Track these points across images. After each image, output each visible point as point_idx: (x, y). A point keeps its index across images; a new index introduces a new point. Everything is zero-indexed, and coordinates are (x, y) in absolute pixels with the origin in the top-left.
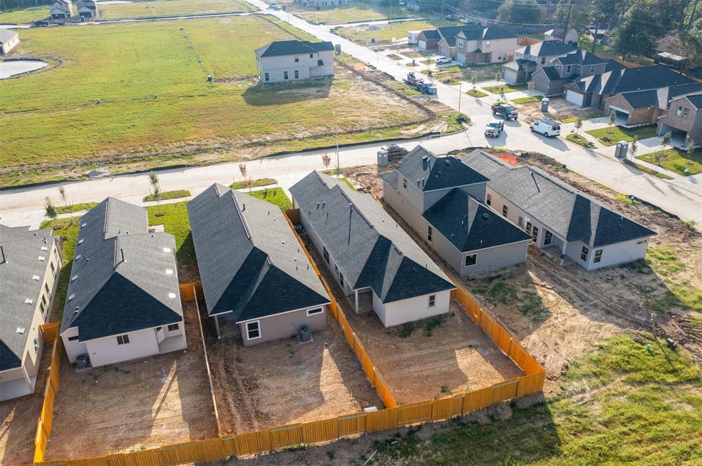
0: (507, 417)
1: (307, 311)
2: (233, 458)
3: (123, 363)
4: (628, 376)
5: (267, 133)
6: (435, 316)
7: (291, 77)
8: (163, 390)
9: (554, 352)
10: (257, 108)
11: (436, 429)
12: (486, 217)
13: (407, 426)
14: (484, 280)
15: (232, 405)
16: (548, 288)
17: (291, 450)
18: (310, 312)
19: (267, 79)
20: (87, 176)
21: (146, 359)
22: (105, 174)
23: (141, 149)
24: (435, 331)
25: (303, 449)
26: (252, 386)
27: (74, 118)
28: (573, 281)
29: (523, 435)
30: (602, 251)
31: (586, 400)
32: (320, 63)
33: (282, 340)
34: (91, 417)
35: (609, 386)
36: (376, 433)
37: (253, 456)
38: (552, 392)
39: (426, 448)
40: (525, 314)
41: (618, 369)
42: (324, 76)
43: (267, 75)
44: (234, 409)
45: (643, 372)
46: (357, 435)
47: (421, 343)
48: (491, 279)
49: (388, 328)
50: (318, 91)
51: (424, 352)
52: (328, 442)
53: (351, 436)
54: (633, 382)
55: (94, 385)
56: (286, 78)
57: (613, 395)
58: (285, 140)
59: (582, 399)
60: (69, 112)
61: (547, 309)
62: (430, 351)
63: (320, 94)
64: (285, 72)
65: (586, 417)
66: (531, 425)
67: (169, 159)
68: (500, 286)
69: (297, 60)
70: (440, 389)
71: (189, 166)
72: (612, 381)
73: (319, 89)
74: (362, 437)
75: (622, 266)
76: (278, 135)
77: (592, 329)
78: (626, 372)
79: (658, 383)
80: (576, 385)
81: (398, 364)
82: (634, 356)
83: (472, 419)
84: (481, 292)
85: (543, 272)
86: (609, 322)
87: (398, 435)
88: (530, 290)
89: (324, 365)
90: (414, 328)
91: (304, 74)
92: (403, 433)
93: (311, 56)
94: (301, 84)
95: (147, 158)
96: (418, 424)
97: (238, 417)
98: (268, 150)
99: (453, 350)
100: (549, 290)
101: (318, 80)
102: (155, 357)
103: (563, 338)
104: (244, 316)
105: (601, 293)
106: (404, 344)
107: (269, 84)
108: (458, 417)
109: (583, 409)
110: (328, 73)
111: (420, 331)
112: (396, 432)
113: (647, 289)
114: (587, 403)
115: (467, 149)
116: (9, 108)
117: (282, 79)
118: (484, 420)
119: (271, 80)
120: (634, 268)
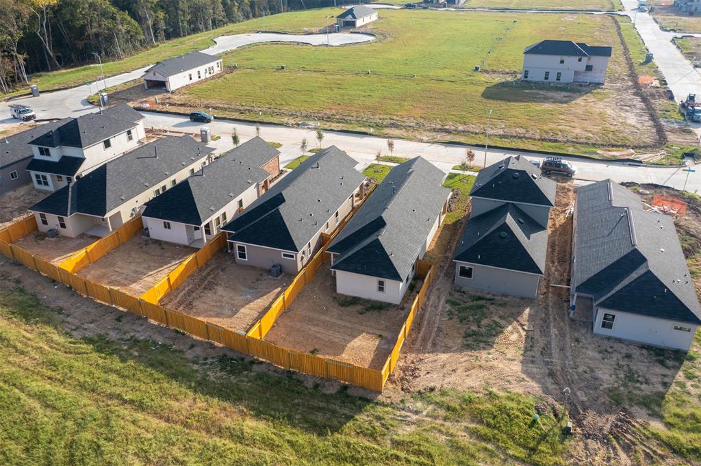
0: (328, 392)
1: (282, 253)
2: (146, 318)
3: (166, 242)
4: (478, 426)
5: (465, 123)
6: (385, 303)
7: (553, 78)
8: (166, 267)
9: (441, 375)
10: (486, 101)
11: (269, 370)
12: (503, 236)
13: (255, 358)
14: (471, 297)
15: (184, 292)
16: (524, 329)
17: (177, 332)
18: (285, 255)
19: (526, 77)
20: (298, 125)
21: (179, 245)
22: (310, 127)
23: (354, 114)
24: (368, 314)
25: (183, 334)
26: (210, 287)
27: (338, 82)
28: (563, 335)
29: (320, 409)
30: (614, 316)
31: (409, 419)
32: (589, 68)
33: (262, 269)
34: (119, 263)
35: (448, 424)
36: (231, 350)
37: (156, 323)
38: (390, 397)
39: (246, 376)
40: (464, 337)
41: (478, 417)
42: (590, 84)
43: (526, 72)
44: (182, 294)
45: (496, 431)
46: (221, 345)
47: (348, 315)
48: (480, 298)
49: (338, 295)
50: (565, 97)
51: (340, 322)
52: (201, 339)
53: (217, 344)
54: (473, 433)
55: (141, 248)
56: (546, 78)
57: (440, 431)
58: (472, 133)
59: (407, 416)
60: (341, 77)
61: (494, 343)
62: (344, 324)
63: (565, 99)
64: (546, 72)
65: (388, 429)
66: (338, 408)
67: (364, 126)
68: (481, 307)
69: (562, 62)
70: (312, 349)
71: (371, 135)
72: (457, 421)
73: (569, 94)
74: (223, 347)
75: (643, 347)
76: (471, 128)
77: (510, 378)
78: (481, 422)
79: (498, 447)
80: (419, 405)
81: (310, 321)
82: (509, 416)
83: (302, 379)
84: (453, 304)
85: (543, 315)
86: (538, 381)
87: (242, 359)
88: (502, 322)
89: (265, 297)
90: (357, 304)
91: (567, 78)
92: (247, 360)
93: (580, 60)
94: (557, 87)
95: (349, 122)
96: (264, 360)
97: (178, 299)
98: (448, 138)
99: (363, 332)
100: (521, 331)
101: (581, 86)
102: (185, 247)
103: (467, 370)
104: (234, 238)
105: (574, 357)
106: (336, 310)
107: (526, 81)
108: (294, 372)
109: (395, 423)
110: (597, 80)
111: (359, 307)
112: (243, 356)
113: (640, 379)
114: (405, 421)
115: (649, 184)
116: (308, 68)
117: (541, 78)
118: (310, 384)
119: (529, 79)
120: (657, 355)
